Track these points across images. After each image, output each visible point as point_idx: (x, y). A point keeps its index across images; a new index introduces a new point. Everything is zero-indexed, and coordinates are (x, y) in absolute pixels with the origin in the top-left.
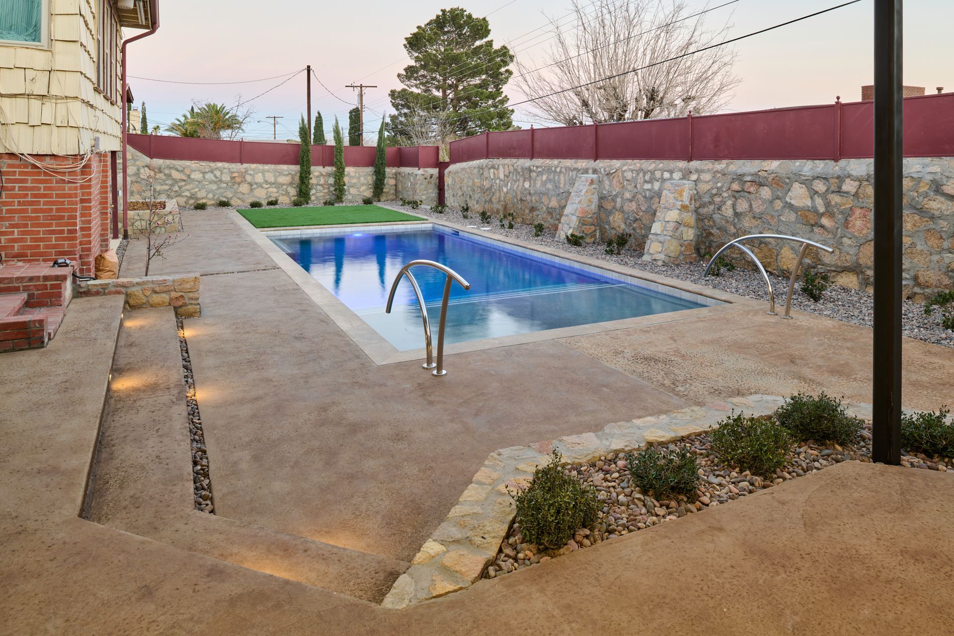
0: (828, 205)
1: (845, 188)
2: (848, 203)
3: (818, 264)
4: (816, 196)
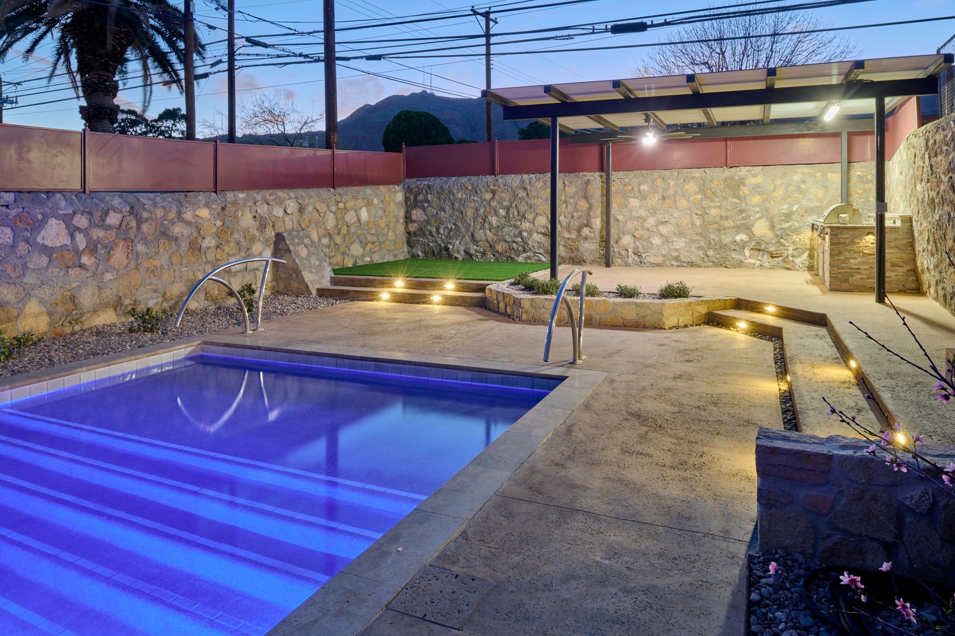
0: (89, 239)
1: (108, 221)
2: (112, 236)
3: (73, 310)
4: (77, 232)
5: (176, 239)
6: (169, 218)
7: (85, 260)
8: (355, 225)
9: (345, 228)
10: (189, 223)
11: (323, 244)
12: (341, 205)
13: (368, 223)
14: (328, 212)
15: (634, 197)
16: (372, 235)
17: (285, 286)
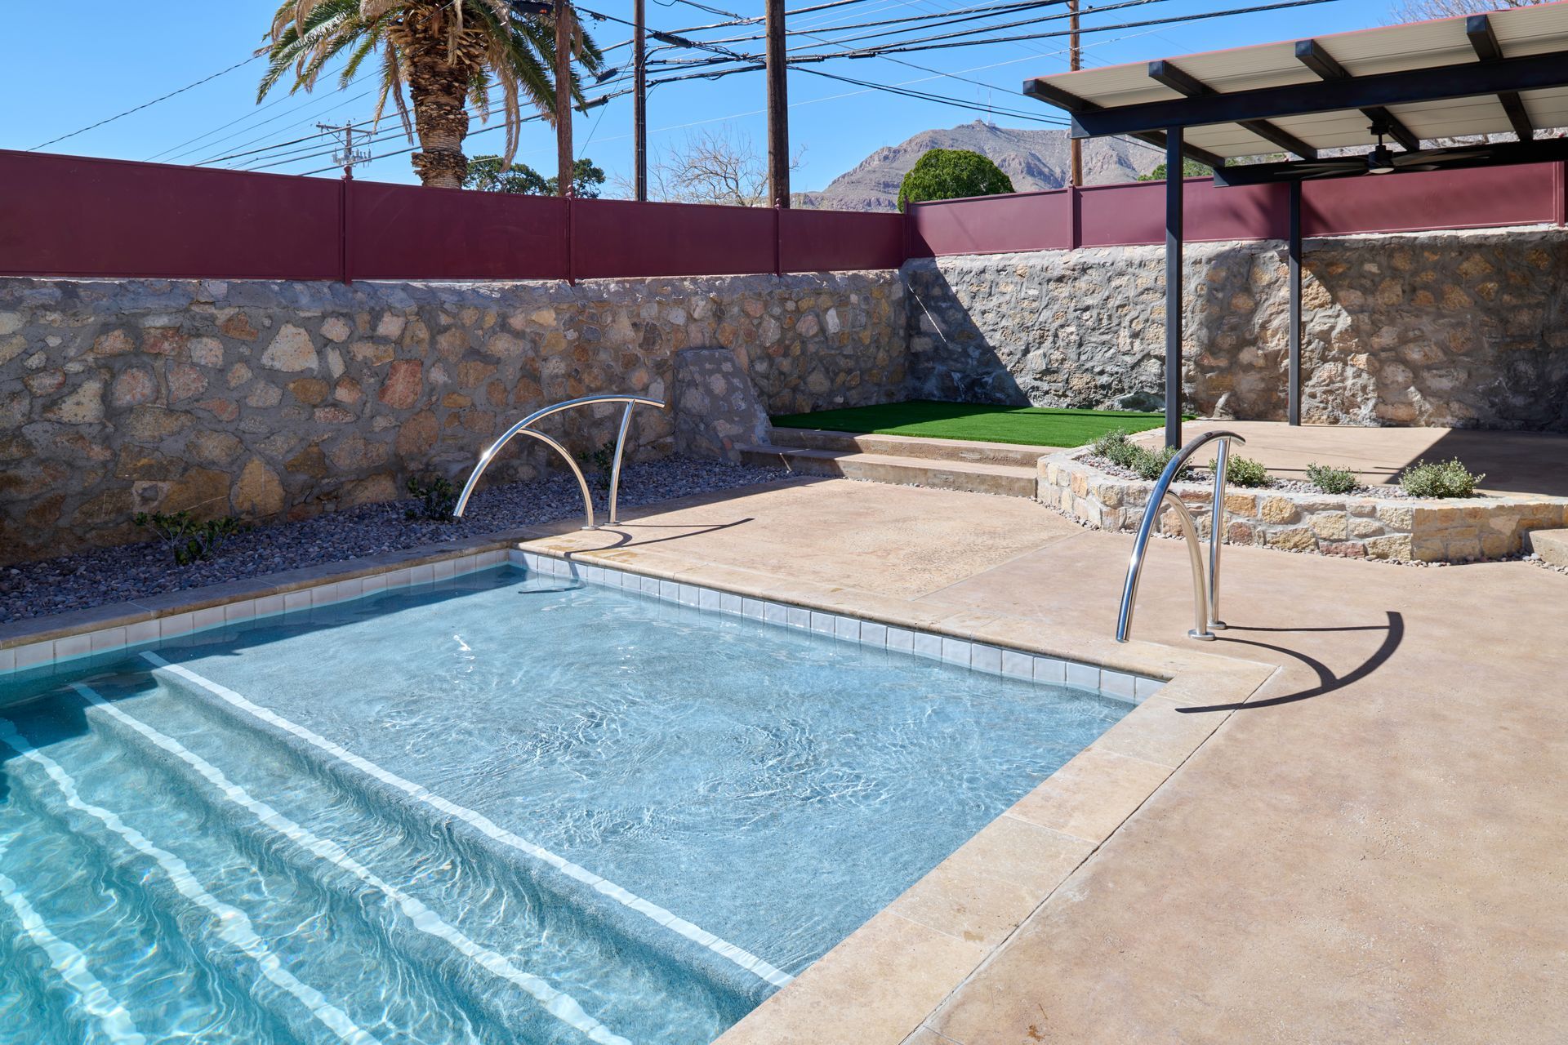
0: (349, 360)
1: (382, 330)
2: (387, 354)
3: (323, 478)
4: (328, 348)
5: (498, 361)
6: (486, 326)
7: (342, 394)
8: (817, 340)
9: (797, 343)
10: (518, 335)
11: (757, 372)
12: (790, 306)
13: (839, 336)
14: (766, 317)
15: (1351, 287)
16: (846, 357)
17: (688, 445)
